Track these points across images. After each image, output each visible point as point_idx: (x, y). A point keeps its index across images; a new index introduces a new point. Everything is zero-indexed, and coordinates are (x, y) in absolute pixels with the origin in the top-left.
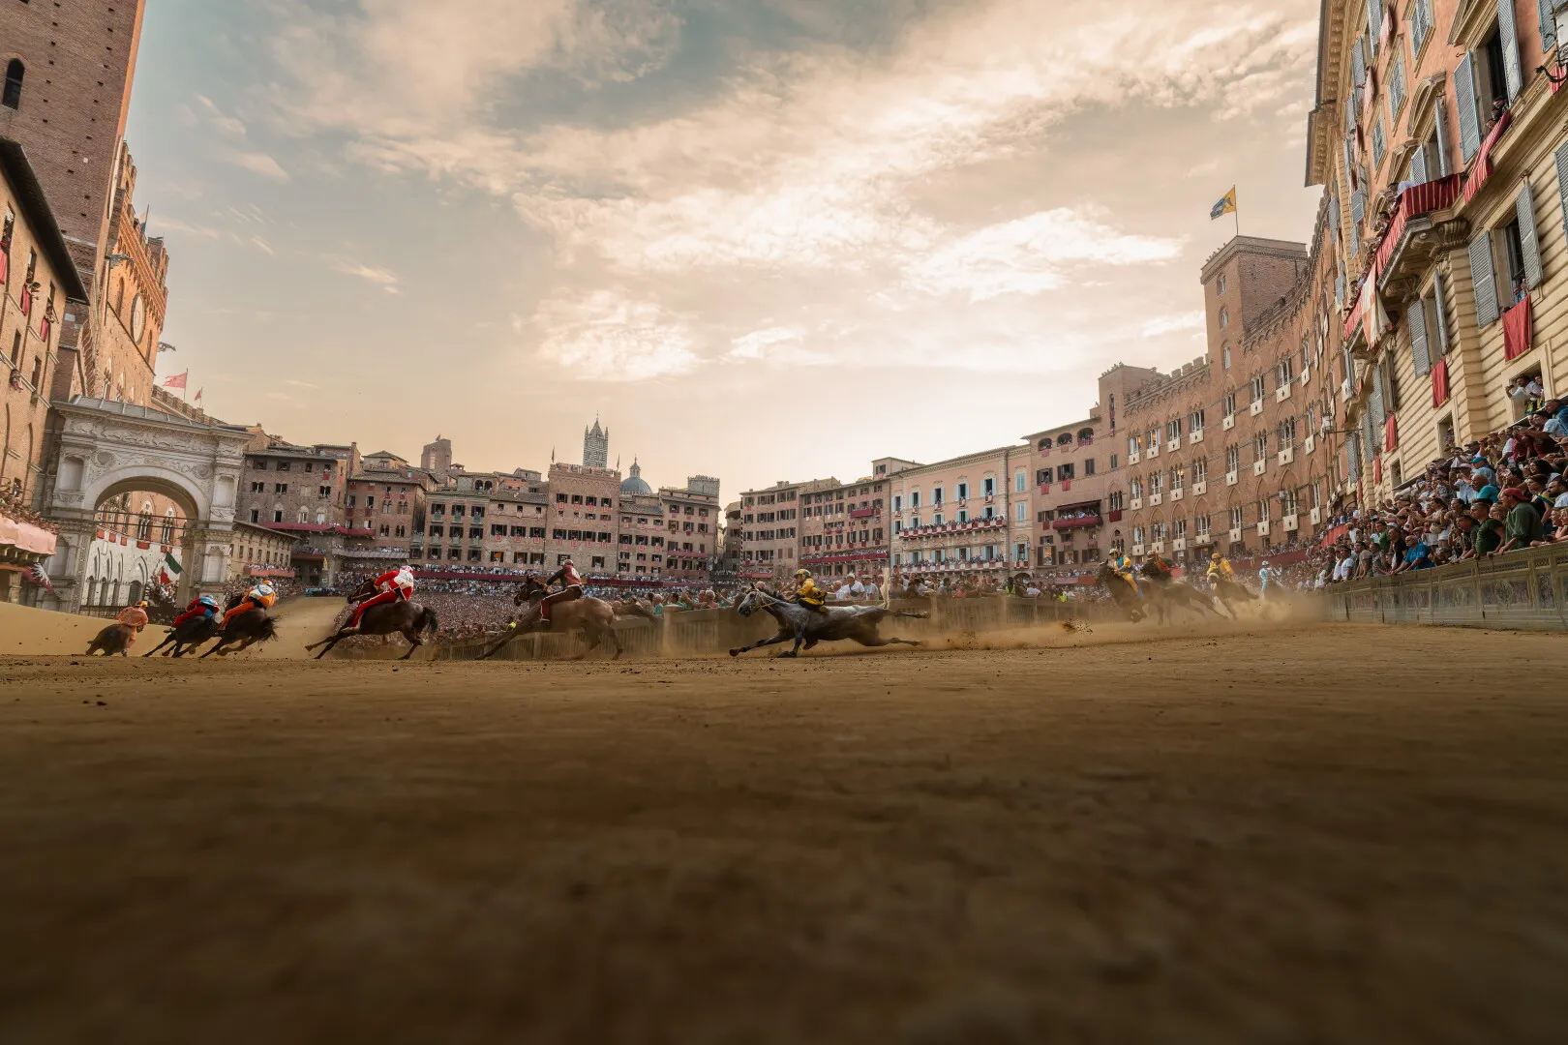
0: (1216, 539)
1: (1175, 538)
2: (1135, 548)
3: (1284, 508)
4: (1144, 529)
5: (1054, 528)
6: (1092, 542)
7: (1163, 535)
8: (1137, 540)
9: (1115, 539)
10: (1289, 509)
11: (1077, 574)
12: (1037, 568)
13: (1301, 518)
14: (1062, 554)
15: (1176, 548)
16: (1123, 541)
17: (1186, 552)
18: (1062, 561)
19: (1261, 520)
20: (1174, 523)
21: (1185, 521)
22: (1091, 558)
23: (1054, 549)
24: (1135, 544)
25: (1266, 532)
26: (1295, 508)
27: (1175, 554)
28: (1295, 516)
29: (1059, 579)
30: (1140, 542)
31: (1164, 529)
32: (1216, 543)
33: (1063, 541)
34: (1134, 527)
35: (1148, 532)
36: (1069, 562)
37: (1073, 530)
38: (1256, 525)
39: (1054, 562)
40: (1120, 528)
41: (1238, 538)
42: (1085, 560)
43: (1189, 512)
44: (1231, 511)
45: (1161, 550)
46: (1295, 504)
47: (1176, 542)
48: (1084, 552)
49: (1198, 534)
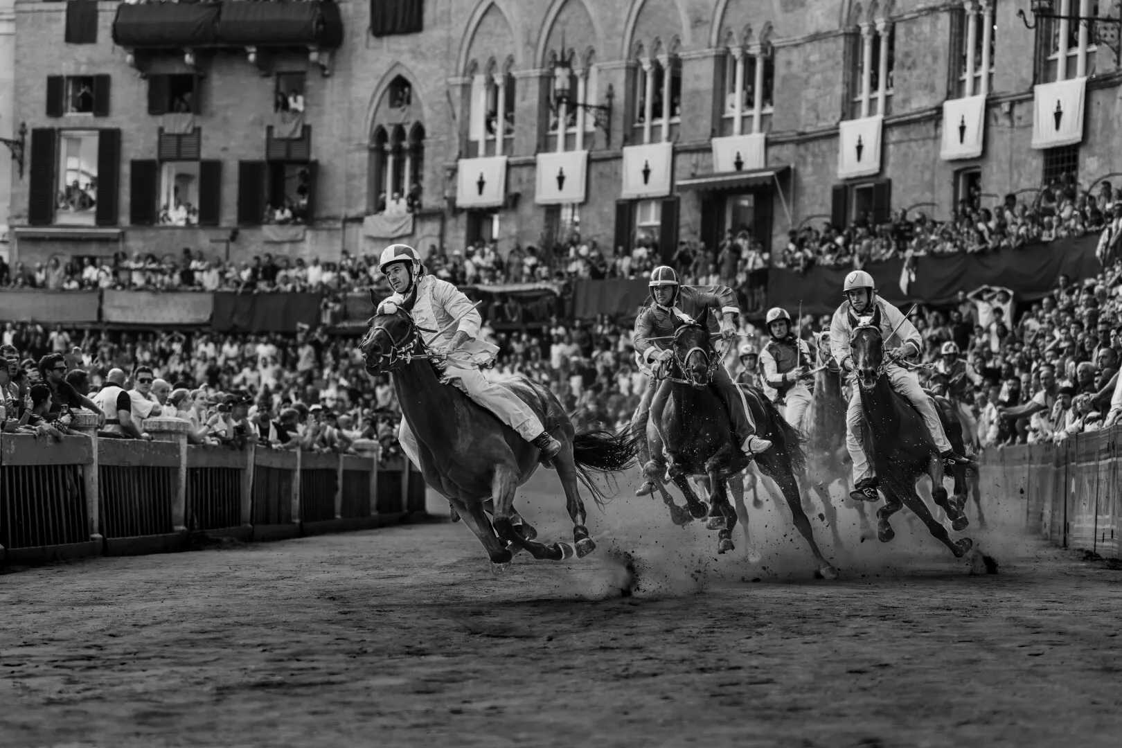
0: (786, 155)
1: (632, 138)
2: (469, 170)
3: (1045, 44)
4: (510, 82)
5: (120, 36)
6: (287, 129)
7: (586, 122)
8: (478, 132)
9: (390, 117)
10: (1060, 55)
11: (210, 280)
12: (25, 240)
13: (1099, 96)
14: (146, 174)
15: (632, 186)
16: (419, 131)
17: (669, 206)
18: (146, 213)
19: (955, 91)
20: (633, 71)
21: (676, 63)
22: (278, 203)
23: (110, 143)
24: (469, 150)
25: (972, 147)
26: (1079, 51)
27: (626, 210)
28: (1079, 82)
29: (121, 297)
30: (490, 144)
31: (592, 93)
32: (785, 175)
33: (155, 108)
34: (472, 69)
35: (529, 98)
36: (177, 216)
37: (206, 57)
38: (939, 110)
39: (106, 215)
40: (414, 70)
41: (870, 164)
42: (251, 216)
43: (697, 22)
44: (854, 37)
45: (574, 191)
46: (1082, 30)
47: (634, 157)
48: (248, 170)
49: (721, 126)
